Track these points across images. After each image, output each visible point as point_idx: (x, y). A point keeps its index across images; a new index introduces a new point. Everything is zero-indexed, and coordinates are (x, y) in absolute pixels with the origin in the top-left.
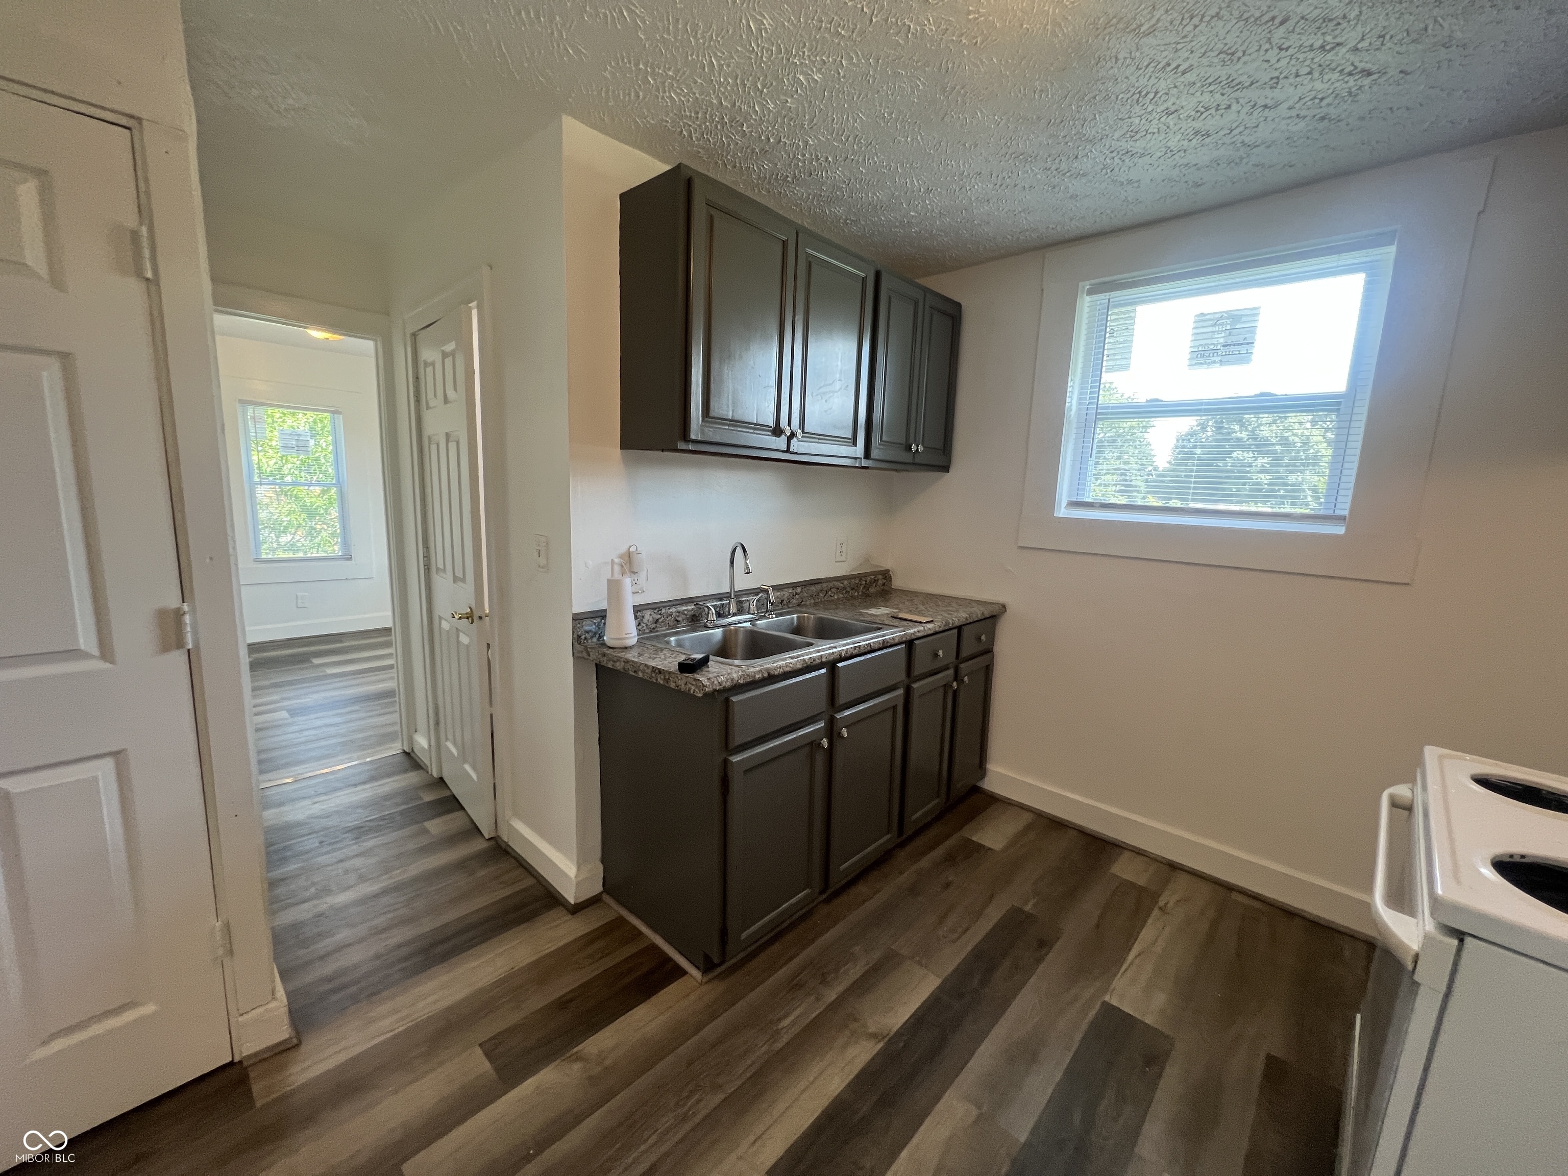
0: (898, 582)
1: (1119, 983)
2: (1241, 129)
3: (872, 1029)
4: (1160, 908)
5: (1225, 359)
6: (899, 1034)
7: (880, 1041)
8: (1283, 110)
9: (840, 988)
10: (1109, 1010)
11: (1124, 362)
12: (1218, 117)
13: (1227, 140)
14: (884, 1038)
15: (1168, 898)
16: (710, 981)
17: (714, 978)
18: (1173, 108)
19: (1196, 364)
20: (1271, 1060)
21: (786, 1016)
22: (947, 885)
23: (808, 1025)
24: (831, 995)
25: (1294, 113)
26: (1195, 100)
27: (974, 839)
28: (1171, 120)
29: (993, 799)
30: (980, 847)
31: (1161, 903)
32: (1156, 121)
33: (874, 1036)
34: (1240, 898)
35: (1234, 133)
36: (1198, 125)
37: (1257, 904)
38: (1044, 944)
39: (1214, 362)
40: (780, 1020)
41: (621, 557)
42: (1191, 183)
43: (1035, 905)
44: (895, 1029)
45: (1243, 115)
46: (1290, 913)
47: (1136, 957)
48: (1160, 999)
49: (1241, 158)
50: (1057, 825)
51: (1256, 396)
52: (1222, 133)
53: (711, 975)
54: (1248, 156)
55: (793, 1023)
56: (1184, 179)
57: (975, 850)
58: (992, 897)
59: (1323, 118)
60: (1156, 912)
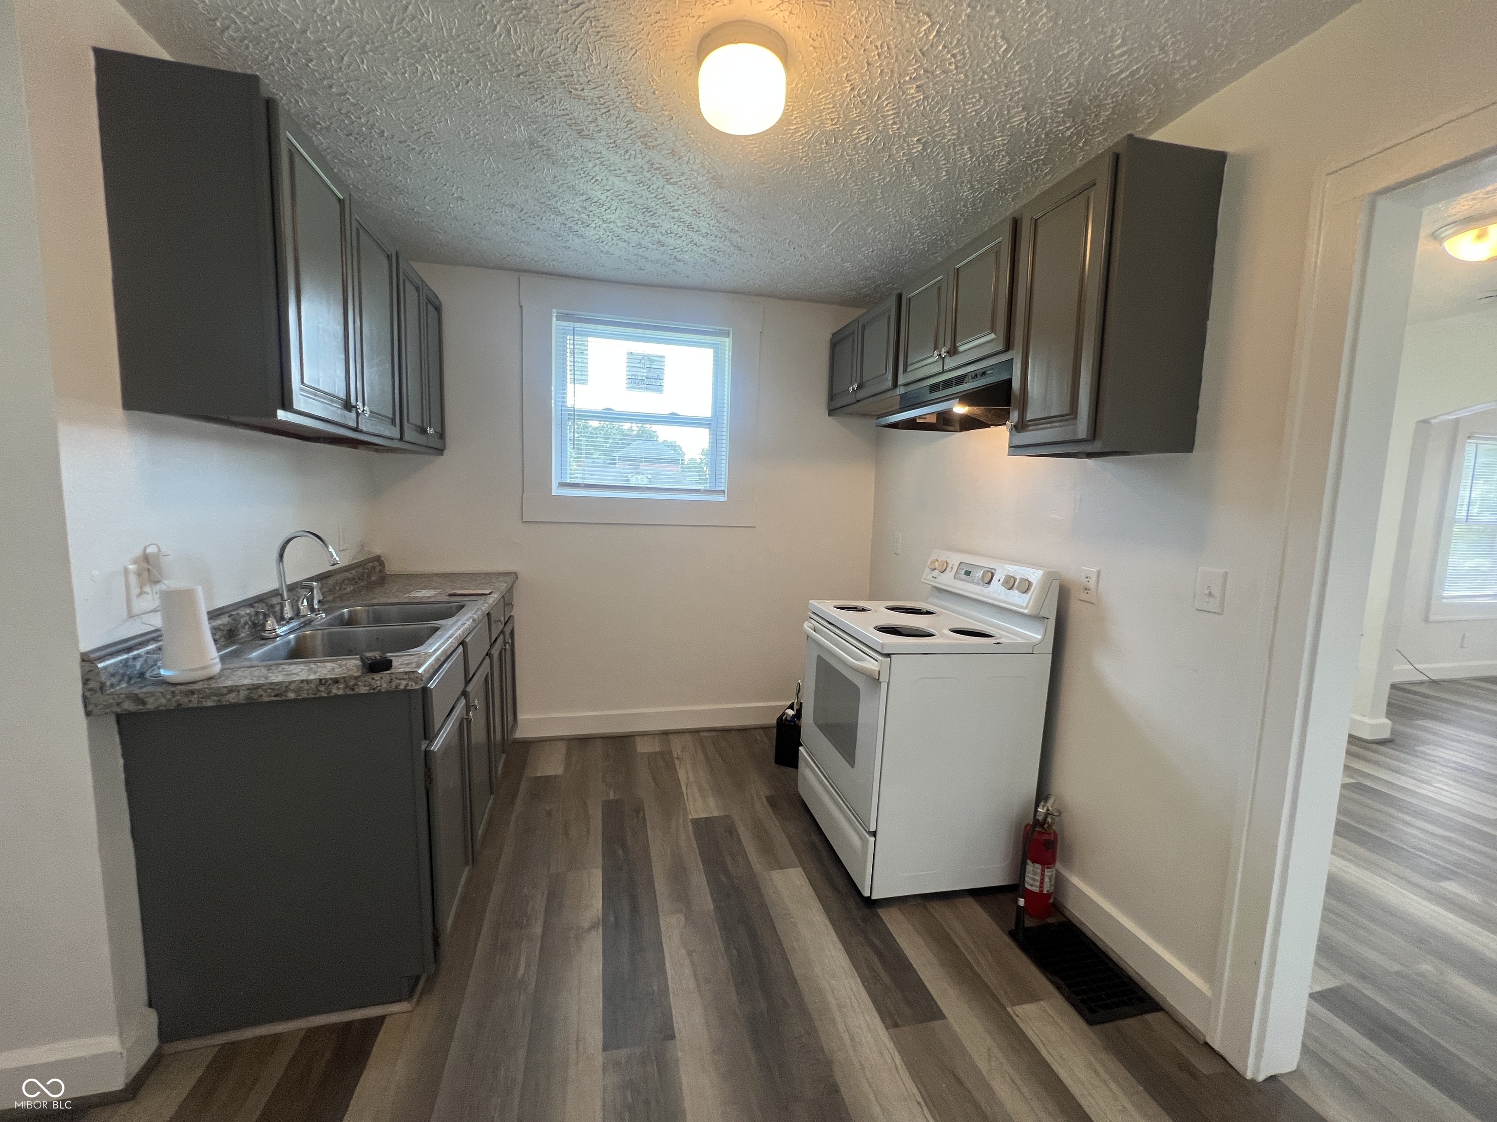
0: (393, 567)
1: (690, 806)
2: (679, 250)
3: (586, 925)
4: (677, 758)
5: (648, 387)
6: (605, 914)
7: (598, 928)
8: (701, 250)
9: (540, 922)
10: (696, 822)
11: (584, 377)
12: (673, 239)
13: (669, 252)
14: (598, 924)
15: (676, 751)
16: (418, 1002)
17: (420, 997)
18: (657, 225)
19: (632, 387)
20: (768, 798)
21: (517, 967)
22: (549, 813)
23: (540, 958)
24: (538, 930)
25: (704, 252)
26: (669, 226)
27: (539, 774)
28: (652, 230)
29: (527, 744)
30: (548, 779)
31: (675, 756)
32: (644, 227)
33: (592, 928)
34: (706, 734)
35: (676, 250)
36: (663, 238)
37: (713, 734)
38: (638, 811)
39: (642, 388)
40: (515, 973)
41: (135, 562)
42: (638, 267)
43: (615, 793)
44: (600, 914)
45: (684, 244)
46: (727, 731)
47: (686, 789)
48: (711, 802)
49: (670, 264)
50: (584, 741)
51: (669, 414)
52: (669, 248)
53: (416, 997)
54: (674, 264)
55: (528, 966)
56: (636, 263)
57: (546, 782)
58: (585, 804)
59: (713, 260)
60: (676, 762)
